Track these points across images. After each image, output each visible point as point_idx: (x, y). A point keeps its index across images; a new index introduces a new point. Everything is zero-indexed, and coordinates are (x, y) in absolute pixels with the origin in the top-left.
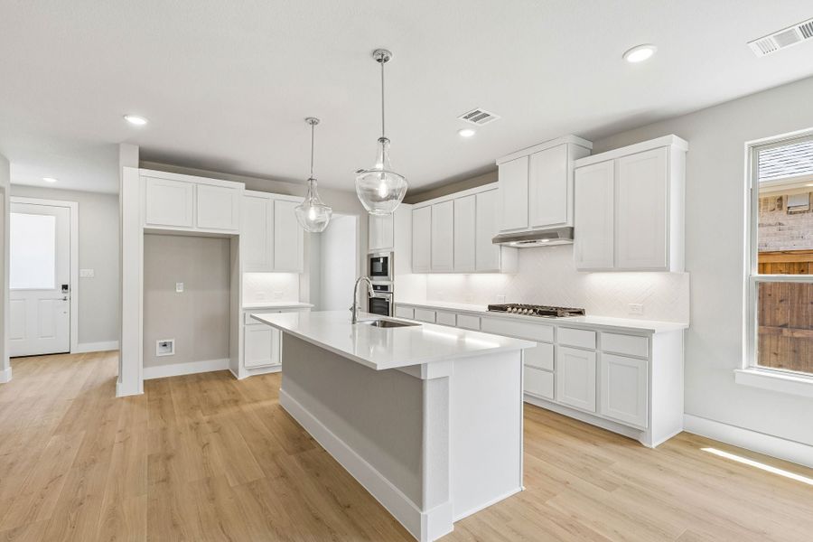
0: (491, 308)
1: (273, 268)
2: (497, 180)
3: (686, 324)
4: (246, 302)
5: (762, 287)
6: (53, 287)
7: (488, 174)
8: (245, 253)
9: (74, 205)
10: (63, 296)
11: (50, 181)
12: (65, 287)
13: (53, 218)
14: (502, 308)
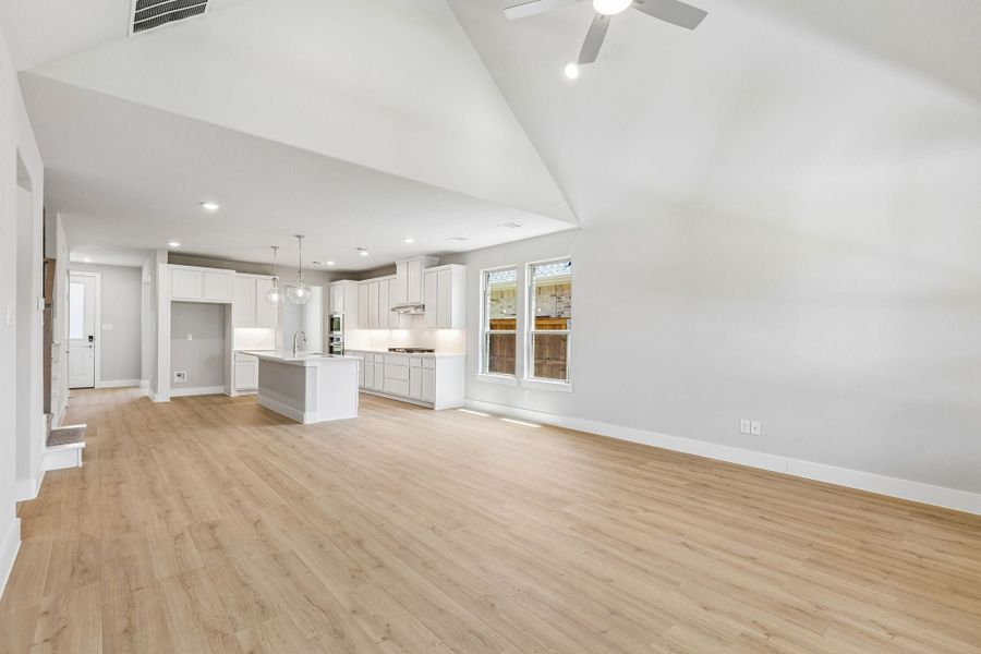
0: (390, 350)
1: (256, 324)
2: (395, 273)
3: (464, 354)
4: (236, 346)
5: (492, 337)
6: (81, 337)
7: (390, 269)
8: (236, 315)
9: (98, 275)
10: (89, 344)
11: (87, 260)
12: (91, 337)
13: (82, 286)
14: (394, 350)
